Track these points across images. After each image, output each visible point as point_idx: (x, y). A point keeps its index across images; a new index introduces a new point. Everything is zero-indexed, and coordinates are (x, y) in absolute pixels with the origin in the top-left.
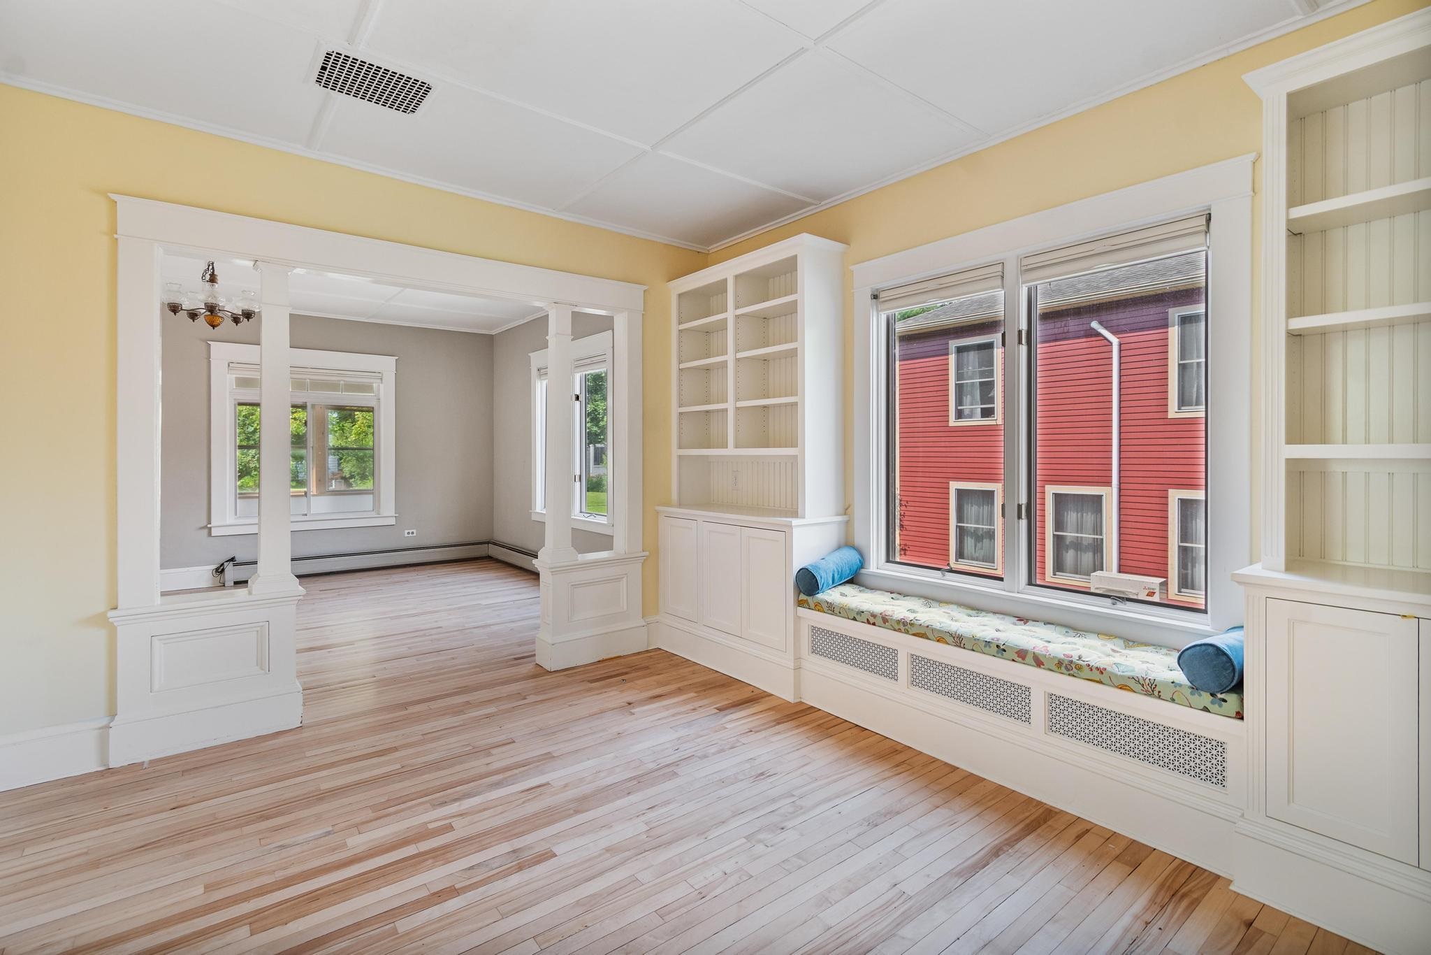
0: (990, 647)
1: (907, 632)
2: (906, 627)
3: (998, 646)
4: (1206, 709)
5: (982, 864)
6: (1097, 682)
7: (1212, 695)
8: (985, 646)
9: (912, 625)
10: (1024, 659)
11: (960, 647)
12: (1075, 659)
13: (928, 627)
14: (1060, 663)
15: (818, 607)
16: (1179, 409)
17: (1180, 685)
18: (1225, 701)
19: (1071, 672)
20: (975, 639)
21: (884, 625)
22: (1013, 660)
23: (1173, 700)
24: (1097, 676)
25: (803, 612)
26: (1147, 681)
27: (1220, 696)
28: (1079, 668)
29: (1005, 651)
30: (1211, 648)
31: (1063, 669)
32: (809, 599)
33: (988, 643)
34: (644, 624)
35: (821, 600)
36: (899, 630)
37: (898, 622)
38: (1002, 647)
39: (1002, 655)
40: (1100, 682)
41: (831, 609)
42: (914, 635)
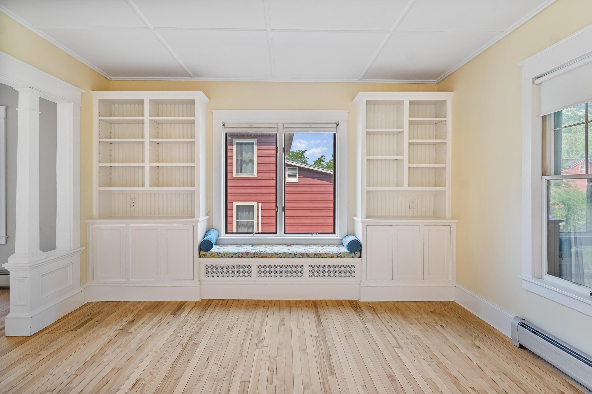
0: (291, 255)
1: (258, 257)
2: (258, 255)
3: (294, 254)
4: (353, 257)
5: (320, 321)
6: (325, 257)
7: (354, 253)
8: (289, 255)
9: (260, 254)
10: (303, 256)
11: (280, 257)
12: (318, 252)
13: (267, 253)
14: (315, 254)
15: (213, 255)
16: (236, 174)
17: (347, 252)
18: (357, 254)
19: (318, 256)
20: (286, 254)
21: (247, 256)
22: (299, 257)
23: (345, 257)
24: (325, 255)
25: (202, 259)
26: (339, 253)
27: (356, 253)
28: (320, 254)
29: (296, 255)
30: (355, 241)
31: (316, 256)
32: (207, 253)
33: (290, 254)
34: (82, 290)
35: (214, 252)
36: (254, 257)
37: (254, 254)
38: (296, 254)
39: (296, 256)
40: (326, 257)
41: (220, 255)
42: (261, 257)
